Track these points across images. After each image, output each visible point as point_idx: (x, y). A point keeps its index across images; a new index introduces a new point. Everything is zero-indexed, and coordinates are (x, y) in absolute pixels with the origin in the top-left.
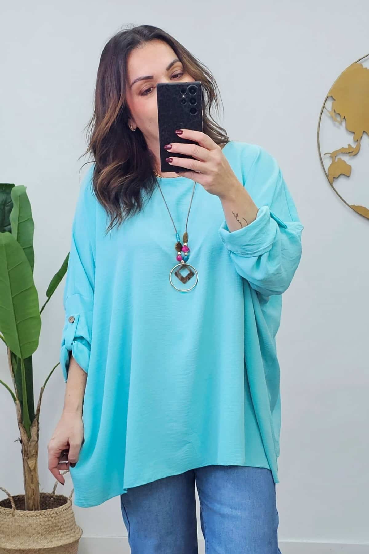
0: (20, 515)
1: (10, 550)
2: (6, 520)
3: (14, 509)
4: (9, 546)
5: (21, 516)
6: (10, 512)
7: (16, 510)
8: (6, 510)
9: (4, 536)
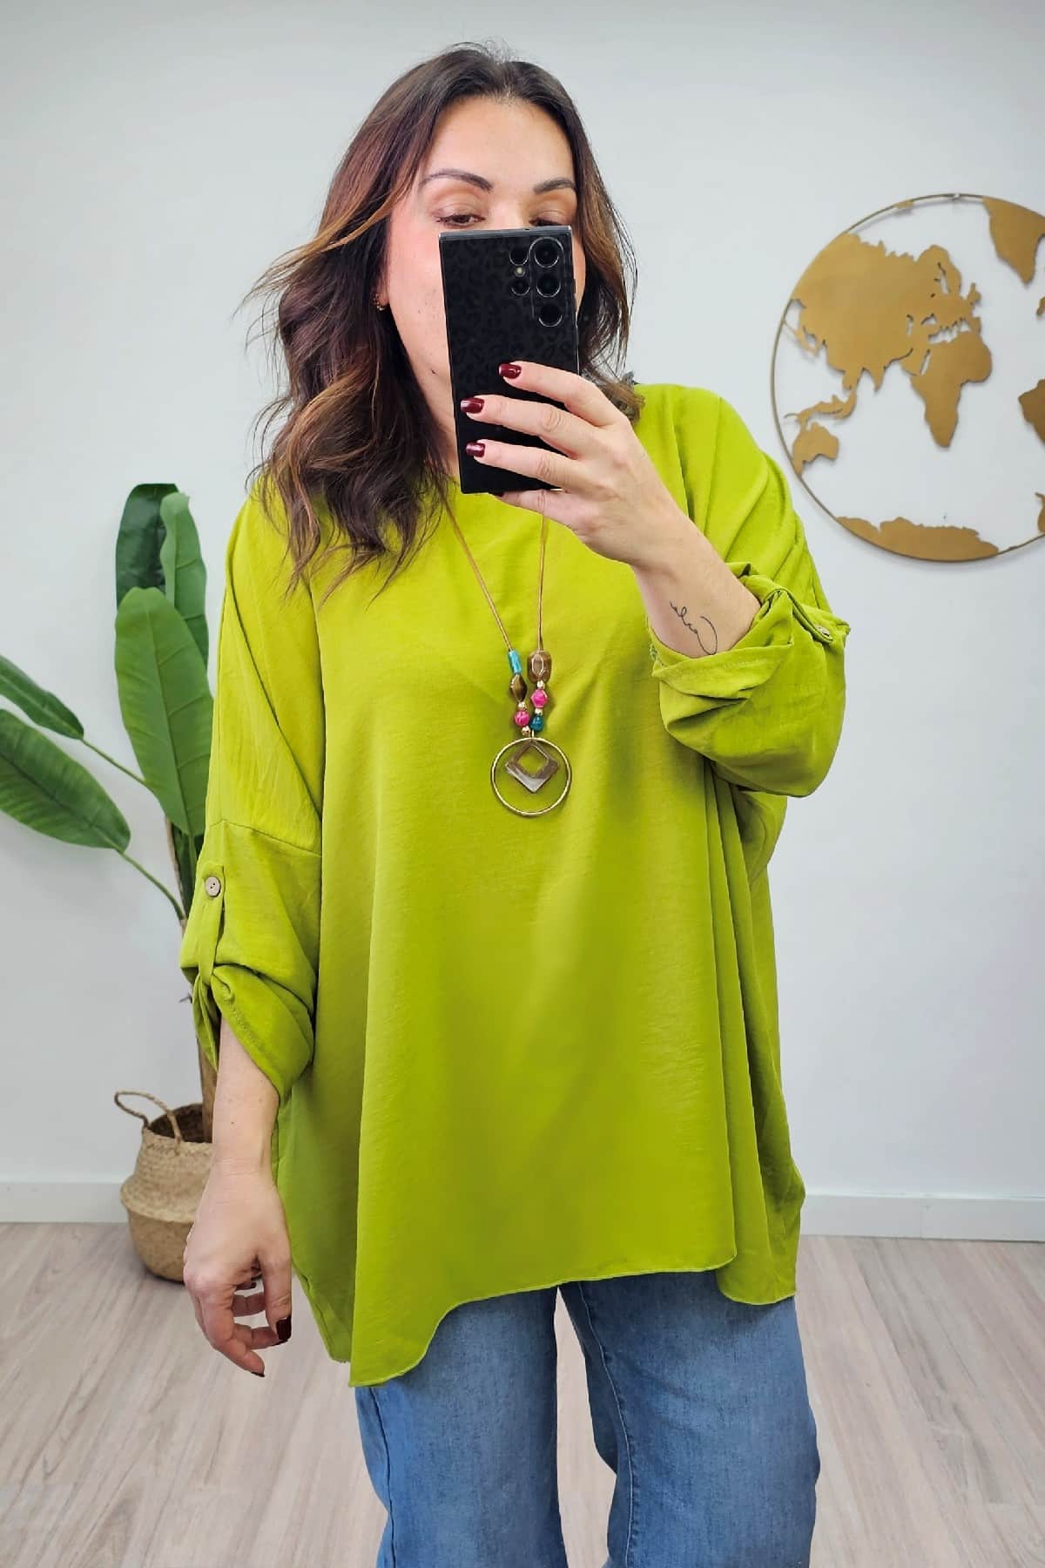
0: (189, 1152)
1: (171, 1223)
2: (162, 1162)
3: (179, 1141)
4: (169, 1216)
5: (193, 1155)
6: (171, 1144)
7: (182, 1142)
8: (163, 1141)
9: (159, 1194)
